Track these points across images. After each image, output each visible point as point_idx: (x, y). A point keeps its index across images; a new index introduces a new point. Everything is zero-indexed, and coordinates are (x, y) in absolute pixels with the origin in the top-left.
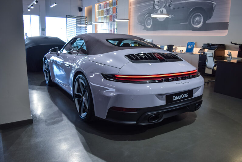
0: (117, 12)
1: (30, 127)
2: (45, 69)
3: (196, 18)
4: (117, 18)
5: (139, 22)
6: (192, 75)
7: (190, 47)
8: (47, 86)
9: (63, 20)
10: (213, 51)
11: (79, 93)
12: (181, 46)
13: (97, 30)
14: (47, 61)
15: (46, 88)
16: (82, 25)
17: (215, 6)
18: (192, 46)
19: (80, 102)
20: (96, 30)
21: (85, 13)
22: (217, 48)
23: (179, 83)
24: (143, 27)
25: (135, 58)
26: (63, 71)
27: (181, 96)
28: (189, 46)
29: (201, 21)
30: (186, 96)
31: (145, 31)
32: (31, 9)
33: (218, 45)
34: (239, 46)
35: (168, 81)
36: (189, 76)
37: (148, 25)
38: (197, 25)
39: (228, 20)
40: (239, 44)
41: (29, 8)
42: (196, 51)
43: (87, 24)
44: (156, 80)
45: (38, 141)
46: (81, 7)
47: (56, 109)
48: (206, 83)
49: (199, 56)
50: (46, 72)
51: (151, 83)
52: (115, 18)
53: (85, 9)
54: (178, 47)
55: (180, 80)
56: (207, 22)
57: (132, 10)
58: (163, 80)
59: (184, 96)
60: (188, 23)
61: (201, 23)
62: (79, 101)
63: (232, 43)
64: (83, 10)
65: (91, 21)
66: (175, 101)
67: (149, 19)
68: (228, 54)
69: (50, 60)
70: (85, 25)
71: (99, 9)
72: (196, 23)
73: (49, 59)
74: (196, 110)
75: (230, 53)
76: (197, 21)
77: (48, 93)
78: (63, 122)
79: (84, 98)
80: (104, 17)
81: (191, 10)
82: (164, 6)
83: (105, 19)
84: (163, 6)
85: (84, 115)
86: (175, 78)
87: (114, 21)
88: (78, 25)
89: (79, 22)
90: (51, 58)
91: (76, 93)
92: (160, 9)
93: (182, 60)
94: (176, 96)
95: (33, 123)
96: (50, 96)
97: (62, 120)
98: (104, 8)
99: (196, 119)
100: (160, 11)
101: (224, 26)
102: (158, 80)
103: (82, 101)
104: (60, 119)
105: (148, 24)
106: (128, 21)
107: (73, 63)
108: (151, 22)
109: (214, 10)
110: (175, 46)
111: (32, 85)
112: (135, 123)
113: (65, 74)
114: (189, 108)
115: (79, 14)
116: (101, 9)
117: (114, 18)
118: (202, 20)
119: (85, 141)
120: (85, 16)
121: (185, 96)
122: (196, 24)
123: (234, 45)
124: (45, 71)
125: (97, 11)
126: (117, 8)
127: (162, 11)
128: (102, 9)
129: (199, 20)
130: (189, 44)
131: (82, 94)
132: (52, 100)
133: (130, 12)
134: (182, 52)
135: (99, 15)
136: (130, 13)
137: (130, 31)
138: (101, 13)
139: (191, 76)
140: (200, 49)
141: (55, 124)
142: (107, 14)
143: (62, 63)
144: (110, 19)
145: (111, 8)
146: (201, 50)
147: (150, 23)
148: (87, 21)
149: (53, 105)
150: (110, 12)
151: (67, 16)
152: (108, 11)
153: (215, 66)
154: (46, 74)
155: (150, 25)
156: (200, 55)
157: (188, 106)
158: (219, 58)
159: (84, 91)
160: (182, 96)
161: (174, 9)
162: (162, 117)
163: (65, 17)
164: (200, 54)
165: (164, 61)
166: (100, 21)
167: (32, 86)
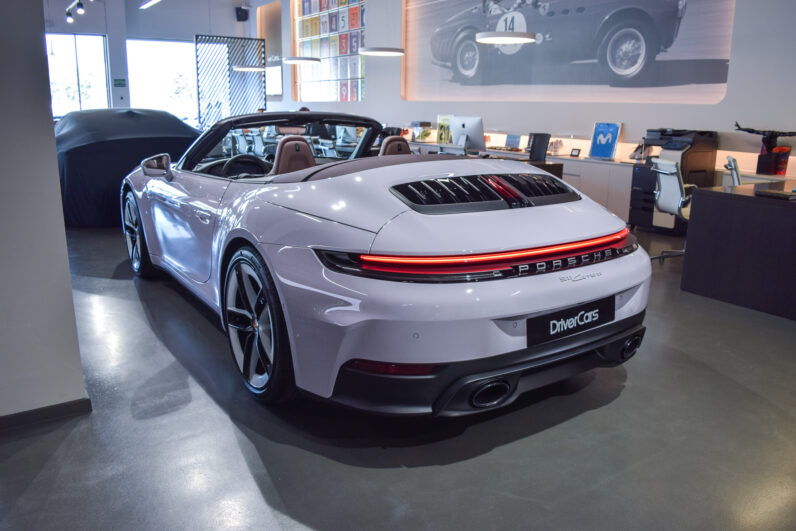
0: (363, 25)
1: (83, 426)
2: (127, 223)
3: (622, 44)
4: (363, 46)
5: (435, 56)
6: (613, 247)
7: (602, 140)
8: (136, 278)
9: (186, 49)
10: (679, 154)
11: (243, 308)
12: (575, 137)
13: (298, 81)
14: (135, 196)
15: (131, 283)
16: (248, 66)
17: (685, 7)
18: (610, 136)
19: (247, 339)
20: (295, 82)
21: (256, 27)
22: (692, 144)
23: (570, 278)
24: (450, 75)
25: (424, 197)
26: (187, 229)
27: (578, 318)
28: (601, 137)
29: (638, 55)
30: (593, 317)
31: (458, 85)
32: (78, 18)
33: (693, 135)
34: (761, 137)
35: (532, 271)
36: (603, 253)
37: (465, 67)
38: (627, 67)
39: (726, 53)
40: (762, 129)
41: (69, 14)
42: (624, 152)
43: (264, 64)
44: (496, 272)
45: (110, 474)
46: (243, 8)
47: (167, 358)
48: (657, 261)
49: (631, 169)
50: (132, 231)
51: (480, 280)
52: (357, 42)
53: (259, 13)
54: (564, 141)
55: (572, 267)
56: (660, 57)
57: (413, 17)
58: (516, 268)
59: (587, 317)
60: (595, 61)
61: (641, 61)
62: (242, 335)
63: (740, 129)
64: (251, 16)
65: (278, 51)
66: (558, 335)
67: (470, 48)
68: (727, 163)
69: (145, 194)
70: (259, 67)
71: (304, 14)
72: (623, 60)
73: (140, 190)
74: (624, 359)
75: (734, 160)
76: (626, 53)
77: (139, 304)
78: (192, 405)
79: (259, 327)
80: (321, 39)
81: (607, 17)
82: (520, 6)
83: (325, 46)
84: (515, 5)
85: (259, 381)
86: (557, 262)
87: (354, 53)
88: (235, 69)
89: (237, 56)
90: (148, 185)
91: (231, 307)
92: (504, 13)
93: (581, 199)
94: (559, 320)
95: (91, 410)
96: (146, 313)
97: (187, 400)
98: (321, 10)
99: (624, 387)
100: (506, 20)
101: (713, 71)
102: (501, 272)
103: (254, 335)
104: (180, 394)
105: (467, 63)
106: (401, 54)
107: (222, 208)
108: (474, 56)
109: (680, 19)
110: (556, 136)
111: (84, 275)
112: (428, 410)
113: (192, 239)
114: (603, 354)
115: (238, 29)
116: (310, 12)
117: (354, 44)
118: (643, 52)
119: (264, 471)
120: (258, 37)
121: (590, 317)
122: (624, 63)
123: (746, 133)
124: (127, 228)
125: (298, 19)
126: (363, 12)
127: (512, 20)
128: (315, 14)
129: (633, 51)
130: (601, 130)
131: (251, 312)
132: (153, 329)
133: (407, 22)
134: (577, 156)
135: (305, 32)
136: (406, 27)
137: (406, 87)
138: (310, 27)
139: (608, 252)
140: (636, 145)
141: (164, 413)
142: (331, 30)
143: (181, 205)
144: (341, 47)
145: (343, 9)
146: (639, 150)
147: (474, 59)
148: (264, 52)
149: (159, 344)
150: (341, 23)
151: (197, 36)
152: (334, 19)
153: (684, 204)
154: (132, 238)
155: (473, 66)
156: (635, 166)
157: (601, 350)
158: (697, 177)
159: (258, 302)
160: (581, 319)
161: (551, 14)
162: (515, 388)
163: (191, 41)
164: (634, 161)
165: (522, 204)
166: (309, 56)
167: (86, 278)
